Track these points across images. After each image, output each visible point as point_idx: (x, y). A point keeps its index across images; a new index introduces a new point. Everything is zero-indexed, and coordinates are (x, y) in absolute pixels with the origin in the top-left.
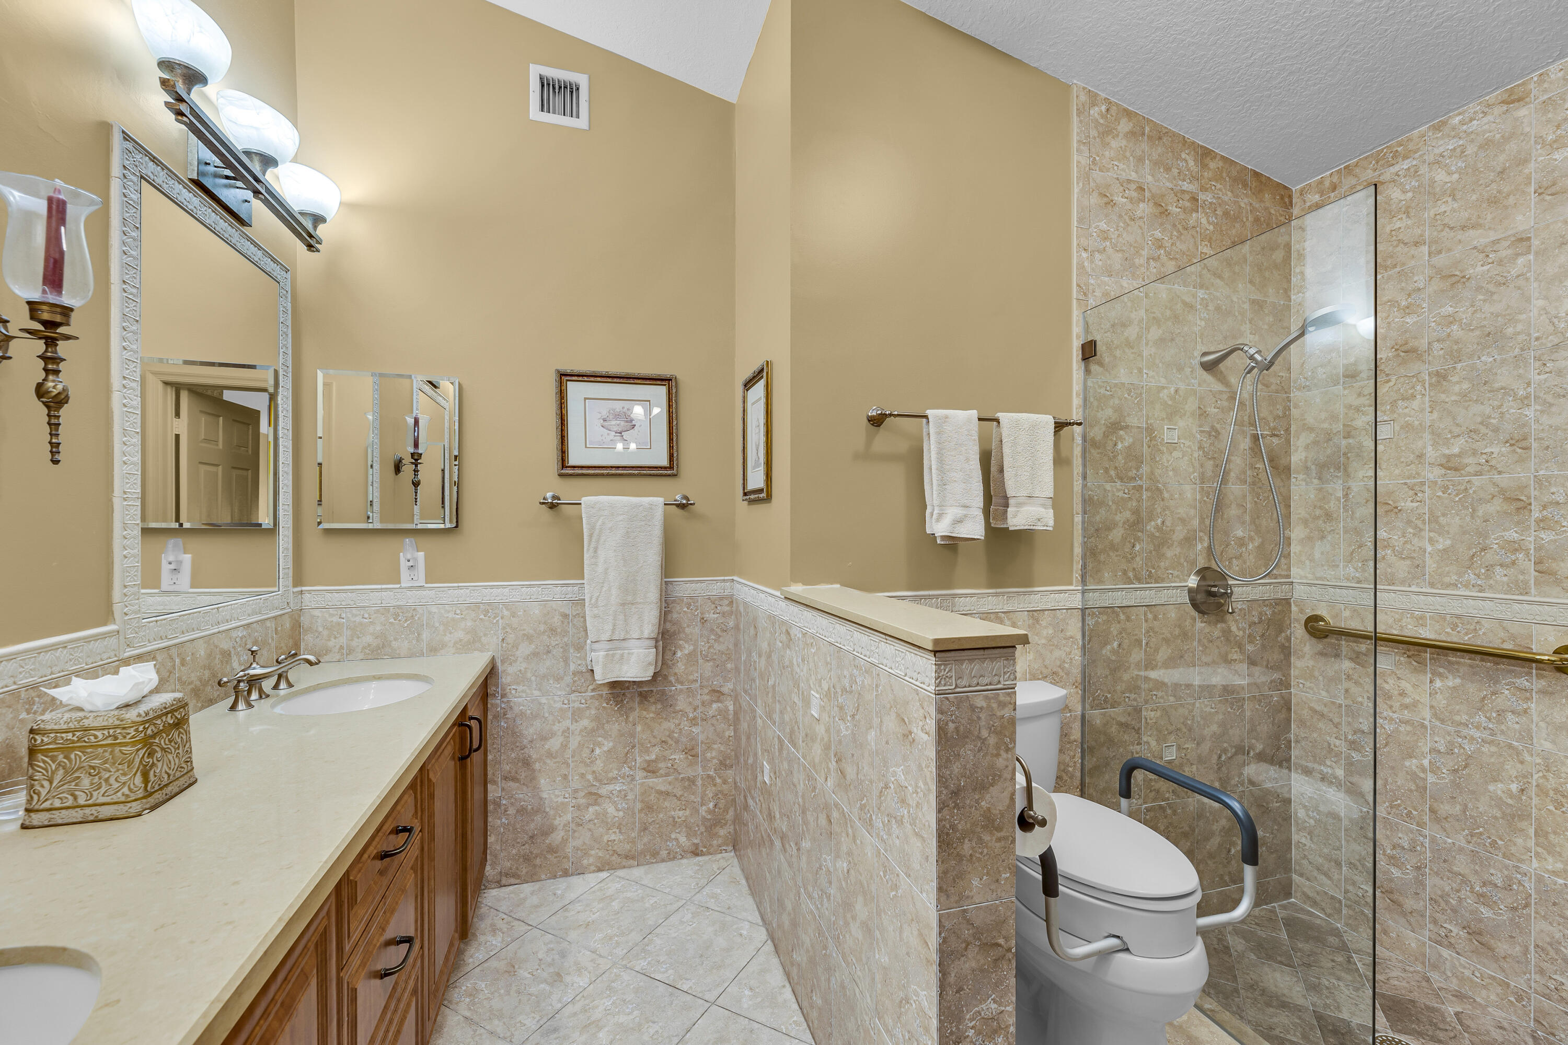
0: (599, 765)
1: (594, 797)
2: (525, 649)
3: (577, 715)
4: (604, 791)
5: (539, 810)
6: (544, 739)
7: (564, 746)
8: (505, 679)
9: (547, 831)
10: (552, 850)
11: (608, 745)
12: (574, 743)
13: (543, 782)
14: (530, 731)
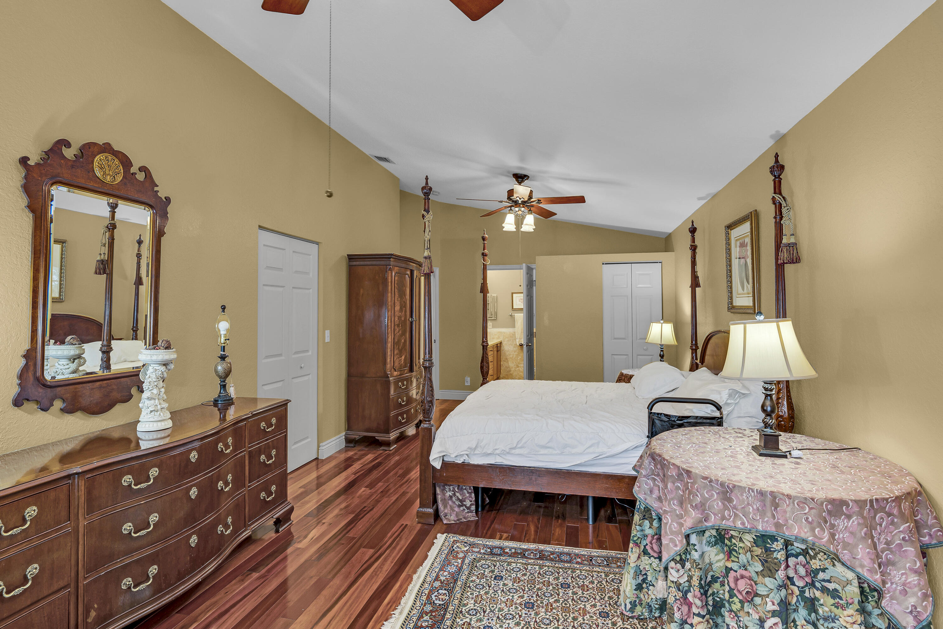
0: (519, 361)
1: (518, 366)
2: (507, 339)
3: (515, 352)
4: (519, 365)
5: (509, 367)
6: (510, 355)
7: (513, 357)
8: (503, 344)
9: (510, 371)
10: (511, 374)
11: (520, 357)
12: (514, 356)
13: (509, 363)
14: (507, 354)
